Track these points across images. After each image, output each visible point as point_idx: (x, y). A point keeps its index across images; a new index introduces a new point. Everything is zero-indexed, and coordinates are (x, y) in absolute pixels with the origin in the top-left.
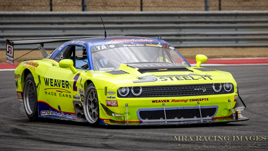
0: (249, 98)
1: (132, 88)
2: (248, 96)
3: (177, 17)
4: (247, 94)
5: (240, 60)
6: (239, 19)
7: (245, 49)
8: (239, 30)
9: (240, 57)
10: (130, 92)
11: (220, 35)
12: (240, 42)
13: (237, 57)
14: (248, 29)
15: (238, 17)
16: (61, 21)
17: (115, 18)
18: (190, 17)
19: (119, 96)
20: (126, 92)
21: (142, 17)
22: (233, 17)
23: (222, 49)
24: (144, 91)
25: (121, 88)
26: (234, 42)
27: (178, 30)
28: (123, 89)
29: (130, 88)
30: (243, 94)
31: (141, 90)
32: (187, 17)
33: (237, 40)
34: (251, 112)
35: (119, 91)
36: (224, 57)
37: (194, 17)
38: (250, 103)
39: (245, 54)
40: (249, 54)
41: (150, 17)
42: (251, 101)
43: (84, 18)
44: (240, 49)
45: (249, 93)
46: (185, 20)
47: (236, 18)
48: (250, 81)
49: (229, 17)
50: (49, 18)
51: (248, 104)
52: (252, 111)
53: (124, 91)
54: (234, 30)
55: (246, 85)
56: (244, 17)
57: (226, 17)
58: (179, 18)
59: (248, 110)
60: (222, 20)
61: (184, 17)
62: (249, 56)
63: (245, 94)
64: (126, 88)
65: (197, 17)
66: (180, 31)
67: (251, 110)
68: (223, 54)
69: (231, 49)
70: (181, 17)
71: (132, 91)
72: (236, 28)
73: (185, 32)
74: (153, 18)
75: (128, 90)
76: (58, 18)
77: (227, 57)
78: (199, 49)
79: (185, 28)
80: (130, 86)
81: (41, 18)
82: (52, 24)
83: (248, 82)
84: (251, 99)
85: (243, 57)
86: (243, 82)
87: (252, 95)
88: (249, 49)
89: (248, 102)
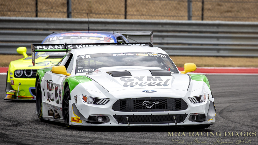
0: (229, 107)
1: (25, 70)
2: (228, 105)
3: (160, 26)
4: (227, 103)
5: (221, 69)
6: (221, 30)
7: (226, 59)
8: (220, 40)
9: (221, 66)
10: (24, 73)
11: (202, 45)
12: (221, 52)
13: (218, 67)
14: (230, 40)
15: (220, 27)
16: (46, 27)
17: (99, 25)
18: (173, 26)
19: (15, 76)
20: (20, 73)
21: (126, 25)
22: (215, 27)
23: (204, 58)
24: (34, 73)
25: (17, 70)
26: (216, 52)
27: (161, 39)
28: (18, 71)
29: (23, 70)
30: (223, 102)
31: (32, 72)
32: (170, 26)
33: (219, 50)
34: (231, 121)
35: (15, 73)
36: (205, 66)
37: (177, 27)
38: (230, 111)
39: (226, 63)
40: (230, 64)
41: (133, 26)
42: (231, 110)
43: (69, 25)
44: (221, 58)
45: (229, 102)
46: (168, 29)
47: (218, 28)
48: (230, 91)
49: (212, 27)
50: (34, 24)
51: (228, 113)
52: (232, 119)
53: (19, 72)
54: (216, 39)
55: (226, 94)
56: (226, 28)
57: (208, 27)
58: (162, 27)
59: (228, 118)
60: (204, 30)
61: (167, 26)
62: (230, 66)
63: (225, 103)
64: (20, 70)
65: (180, 26)
66: (163, 39)
67: (230, 119)
68: (204, 63)
69: (212, 58)
70: (164, 26)
71: (25, 73)
72: (218, 38)
73: (168, 40)
74: (137, 26)
75: (22, 72)
76: (43, 24)
77: (208, 66)
78: (181, 57)
79: (167, 36)
80: (23, 69)
81: (26, 24)
82: (37, 29)
83: (228, 91)
84: (231, 108)
85: (224, 66)
86: (223, 91)
87: (232, 104)
88: (230, 59)
89: (227, 110)
